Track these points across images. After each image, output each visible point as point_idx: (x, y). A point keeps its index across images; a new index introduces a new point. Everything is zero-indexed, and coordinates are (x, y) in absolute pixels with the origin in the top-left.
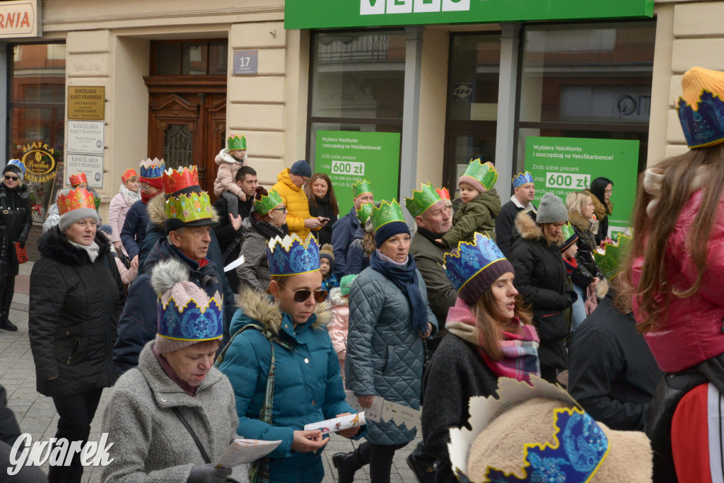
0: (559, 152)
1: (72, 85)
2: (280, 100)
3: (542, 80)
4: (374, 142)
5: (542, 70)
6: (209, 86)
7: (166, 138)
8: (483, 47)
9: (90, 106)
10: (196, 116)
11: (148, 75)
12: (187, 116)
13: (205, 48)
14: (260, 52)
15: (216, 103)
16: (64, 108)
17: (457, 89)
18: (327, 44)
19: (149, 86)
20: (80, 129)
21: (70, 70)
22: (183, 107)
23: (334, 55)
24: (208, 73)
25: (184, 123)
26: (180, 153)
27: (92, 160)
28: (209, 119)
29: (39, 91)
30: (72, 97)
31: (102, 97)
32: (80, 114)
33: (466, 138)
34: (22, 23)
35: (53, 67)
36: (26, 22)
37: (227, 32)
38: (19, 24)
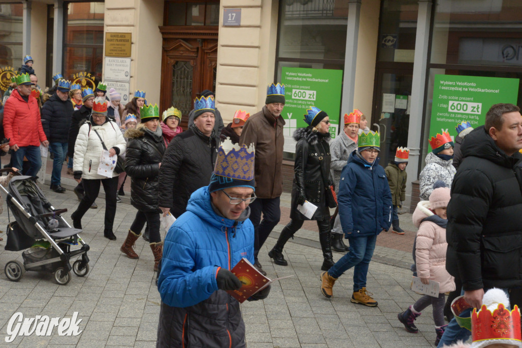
0: (459, 86)
1: (109, 32)
2: (256, 45)
3: (448, 33)
4: (324, 77)
5: (448, 27)
6: (206, 33)
7: (174, 71)
8: (404, 8)
9: (120, 47)
10: (196, 55)
11: (162, 25)
12: (188, 55)
13: (203, 6)
14: (243, 10)
15: (210, 46)
16: (103, 48)
17: (385, 39)
18: (290, 5)
19: (163, 33)
20: (113, 63)
21: (107, 21)
22: (186, 49)
23: (295, 13)
24: (205, 25)
25: (187, 60)
26: (184, 81)
27: (121, 86)
28: (205, 58)
29: (85, 36)
30: (108, 40)
31: (130, 40)
32: (114, 52)
33: (390, 74)
35: (94, 19)
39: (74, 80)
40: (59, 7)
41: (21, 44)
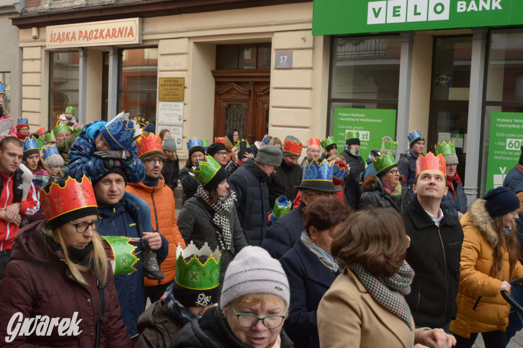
1: (162, 77)
2: (309, 86)
3: (503, 70)
4: (377, 117)
5: (503, 63)
6: (258, 76)
7: (227, 114)
8: (459, 46)
9: (173, 91)
10: (248, 98)
11: (214, 69)
12: (240, 98)
13: (255, 50)
14: (295, 52)
15: (262, 88)
16: (156, 93)
17: (439, 77)
18: (341, 46)
19: (215, 77)
20: (167, 107)
21: (160, 66)
22: (239, 92)
23: (347, 53)
24: (257, 68)
25: (239, 103)
26: (237, 124)
27: (175, 129)
28: (258, 100)
29: (139, 81)
30: (161, 85)
31: (183, 85)
32: (167, 97)
33: (445, 113)
34: (129, 34)
35: (148, 65)
36: (131, 33)
37: (271, 38)
38: (127, 35)
40: (114, 54)
41: (77, 91)
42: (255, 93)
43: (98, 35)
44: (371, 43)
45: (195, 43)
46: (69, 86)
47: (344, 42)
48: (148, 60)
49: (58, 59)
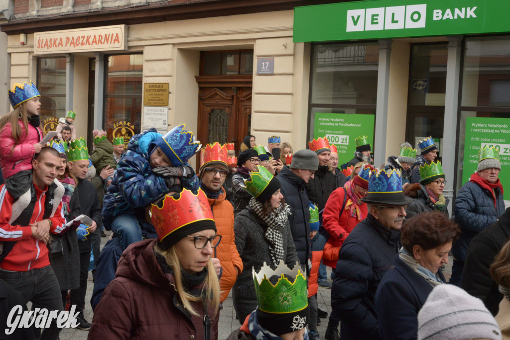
1: (147, 82)
2: (289, 92)
3: (478, 76)
4: (355, 121)
5: (478, 69)
6: (240, 82)
7: (210, 119)
8: (435, 53)
9: (158, 96)
10: (231, 103)
11: (198, 75)
12: (223, 103)
13: (238, 56)
14: (276, 59)
15: (245, 94)
16: (141, 98)
17: (415, 83)
18: (321, 52)
19: (199, 83)
20: (152, 112)
21: (146, 72)
22: (222, 97)
23: (327, 60)
24: (239, 73)
25: (223, 108)
26: (220, 128)
28: (240, 105)
29: (124, 87)
30: (147, 90)
31: (167, 90)
32: (152, 102)
33: (422, 118)
34: (115, 40)
35: (134, 70)
36: (117, 40)
37: (253, 45)
38: (113, 42)
39: (114, 129)
40: (100, 60)
41: (64, 96)
42: (238, 98)
43: (85, 41)
44: (350, 50)
45: (180, 50)
46: (57, 91)
47: (324, 48)
48: (134, 65)
49: (46, 65)
